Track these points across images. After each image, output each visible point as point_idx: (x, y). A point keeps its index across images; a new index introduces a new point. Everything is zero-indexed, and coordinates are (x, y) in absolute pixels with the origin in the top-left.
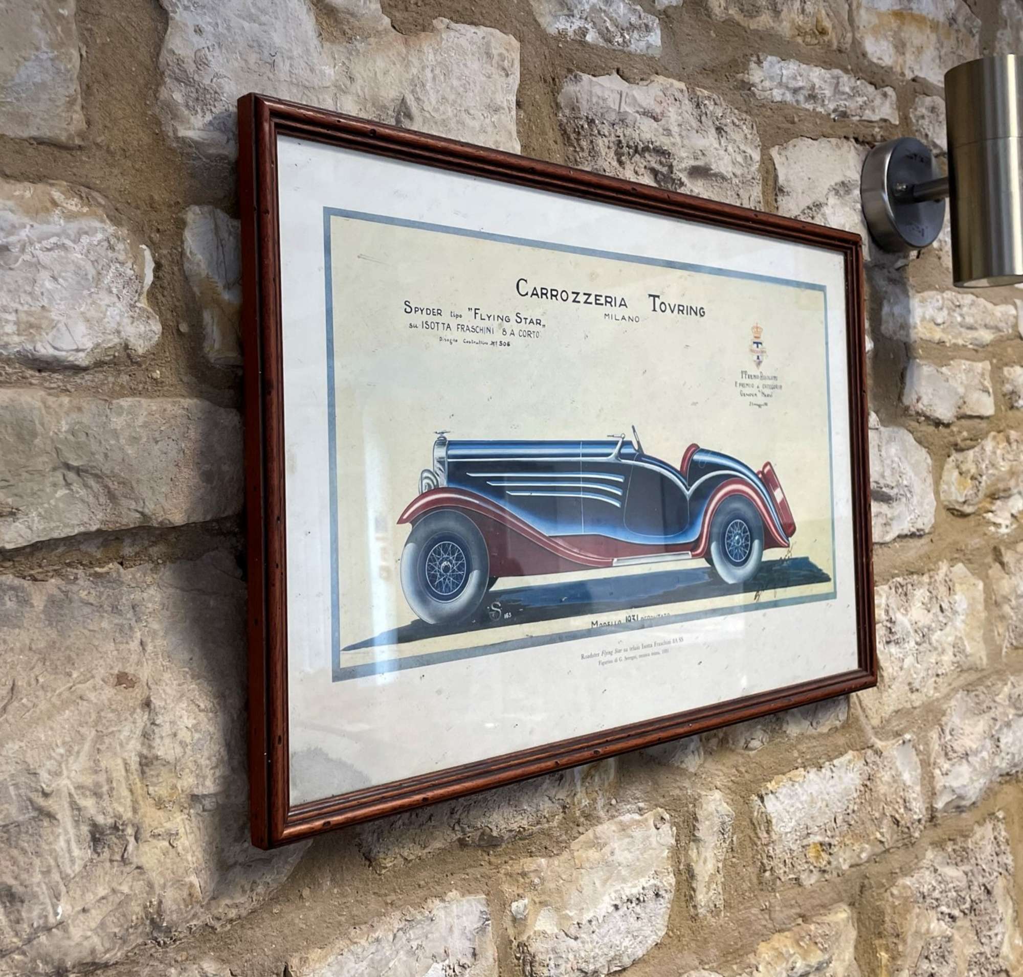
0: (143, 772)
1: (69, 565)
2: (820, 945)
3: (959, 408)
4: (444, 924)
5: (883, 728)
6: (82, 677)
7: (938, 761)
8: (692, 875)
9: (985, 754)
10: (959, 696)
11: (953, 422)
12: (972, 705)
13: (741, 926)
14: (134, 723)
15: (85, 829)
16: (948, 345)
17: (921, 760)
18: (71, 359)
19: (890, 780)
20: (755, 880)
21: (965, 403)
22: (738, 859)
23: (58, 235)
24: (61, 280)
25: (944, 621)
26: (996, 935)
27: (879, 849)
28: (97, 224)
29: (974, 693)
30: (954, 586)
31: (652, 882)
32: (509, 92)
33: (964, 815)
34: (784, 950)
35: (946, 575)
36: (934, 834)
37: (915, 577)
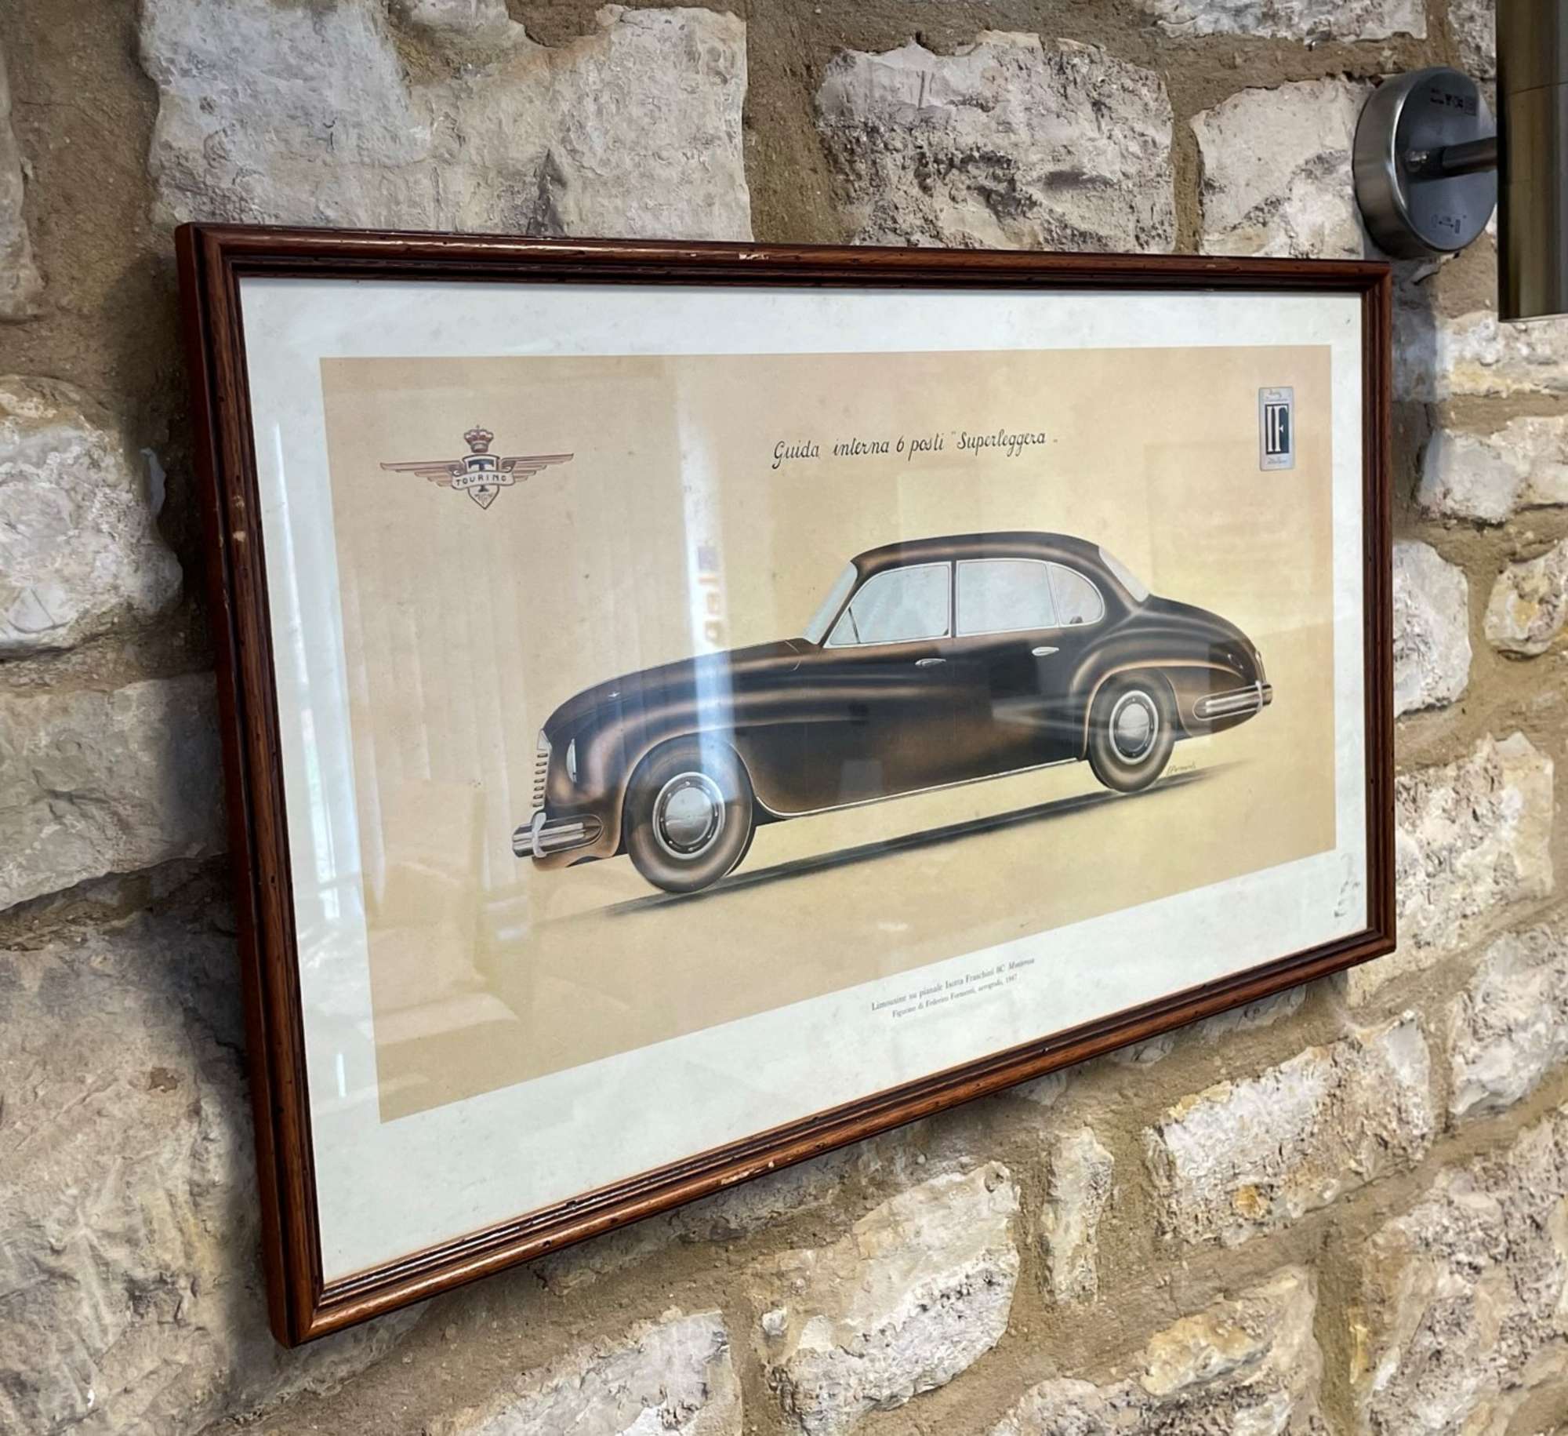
0: (196, 1205)
1: (74, 922)
2: (1249, 1331)
3: (1519, 496)
4: (659, 1353)
5: (1366, 1007)
6: (100, 1083)
7: (1460, 1044)
8: (1045, 1249)
9: (1541, 1027)
10: (1500, 942)
11: (1507, 521)
12: (1526, 952)
13: (1125, 1312)
14: (178, 1139)
15: (118, 1288)
16: (1504, 395)
17: (1430, 1047)
18: (46, 640)
19: (1375, 1082)
20: (1148, 1246)
21: (1530, 486)
22: (1122, 1219)
23: (11, 459)
24: (21, 527)
25: (1479, 834)
26: (1549, 1286)
27: (1354, 1183)
28: (70, 433)
29: (1528, 935)
30: (1501, 775)
31: (982, 1265)
32: (728, 108)
33: (1502, 1117)
34: (1191, 1343)
35: (1488, 760)
36: (1448, 1149)
37: (1431, 771)
